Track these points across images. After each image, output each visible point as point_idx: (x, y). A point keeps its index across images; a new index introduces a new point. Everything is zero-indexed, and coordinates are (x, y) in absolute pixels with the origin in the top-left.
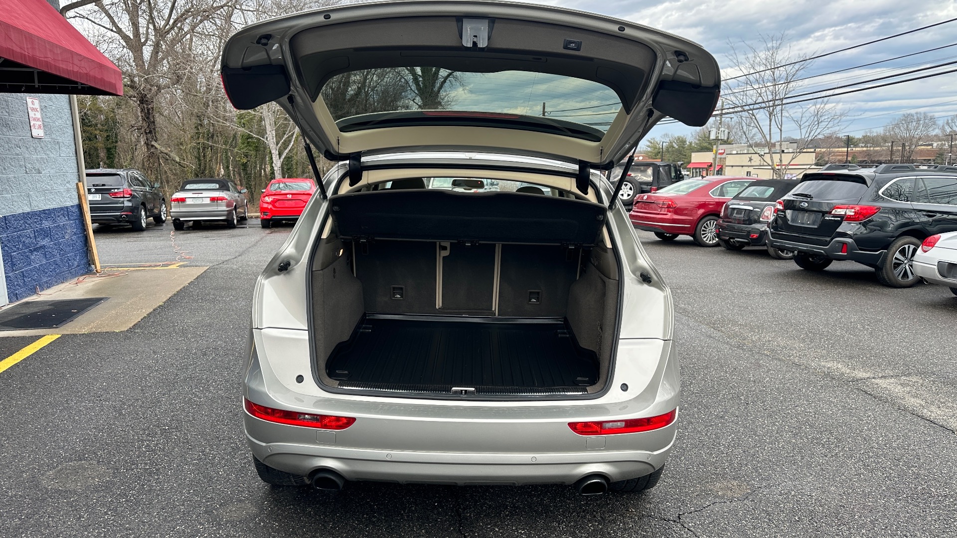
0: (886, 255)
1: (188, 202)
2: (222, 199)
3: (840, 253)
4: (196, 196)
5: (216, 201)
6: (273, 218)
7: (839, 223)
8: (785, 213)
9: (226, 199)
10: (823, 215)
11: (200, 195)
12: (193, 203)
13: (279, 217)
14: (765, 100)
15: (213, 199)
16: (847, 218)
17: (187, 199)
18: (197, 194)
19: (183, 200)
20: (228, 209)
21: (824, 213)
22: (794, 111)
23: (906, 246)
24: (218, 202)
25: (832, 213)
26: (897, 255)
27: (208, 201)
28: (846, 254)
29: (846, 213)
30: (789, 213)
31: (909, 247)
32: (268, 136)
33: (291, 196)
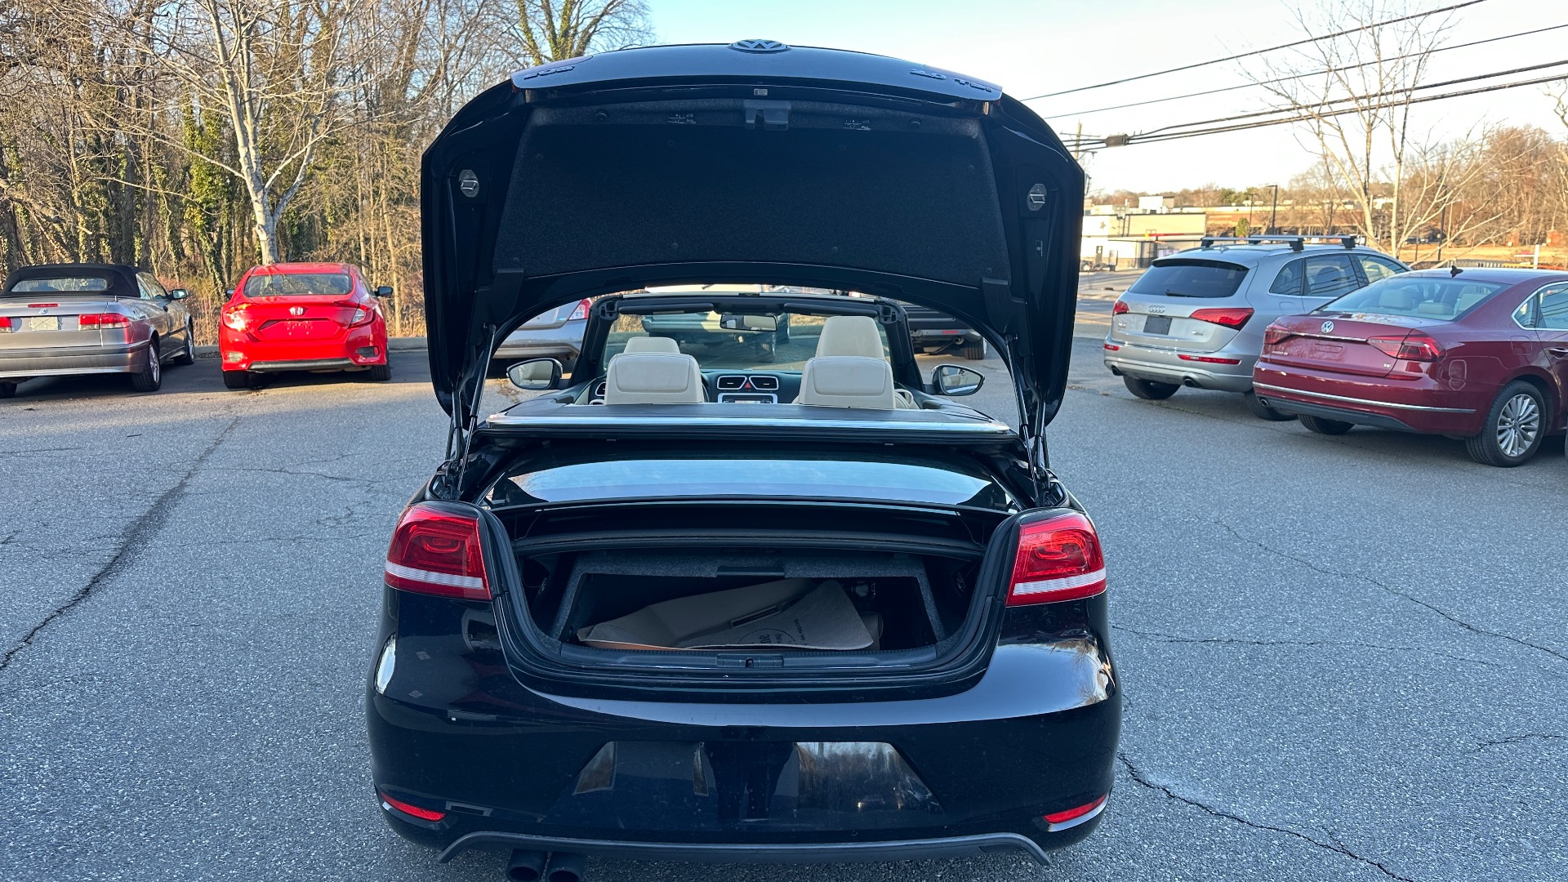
5: (96, 326)
6: (254, 366)
9: (125, 320)
12: (31, 331)
13: (270, 366)
15: (88, 320)
17: (11, 320)
19: (3, 323)
20: (133, 345)
24: (105, 326)
27: (74, 325)
32: (241, 160)
33: (300, 311)
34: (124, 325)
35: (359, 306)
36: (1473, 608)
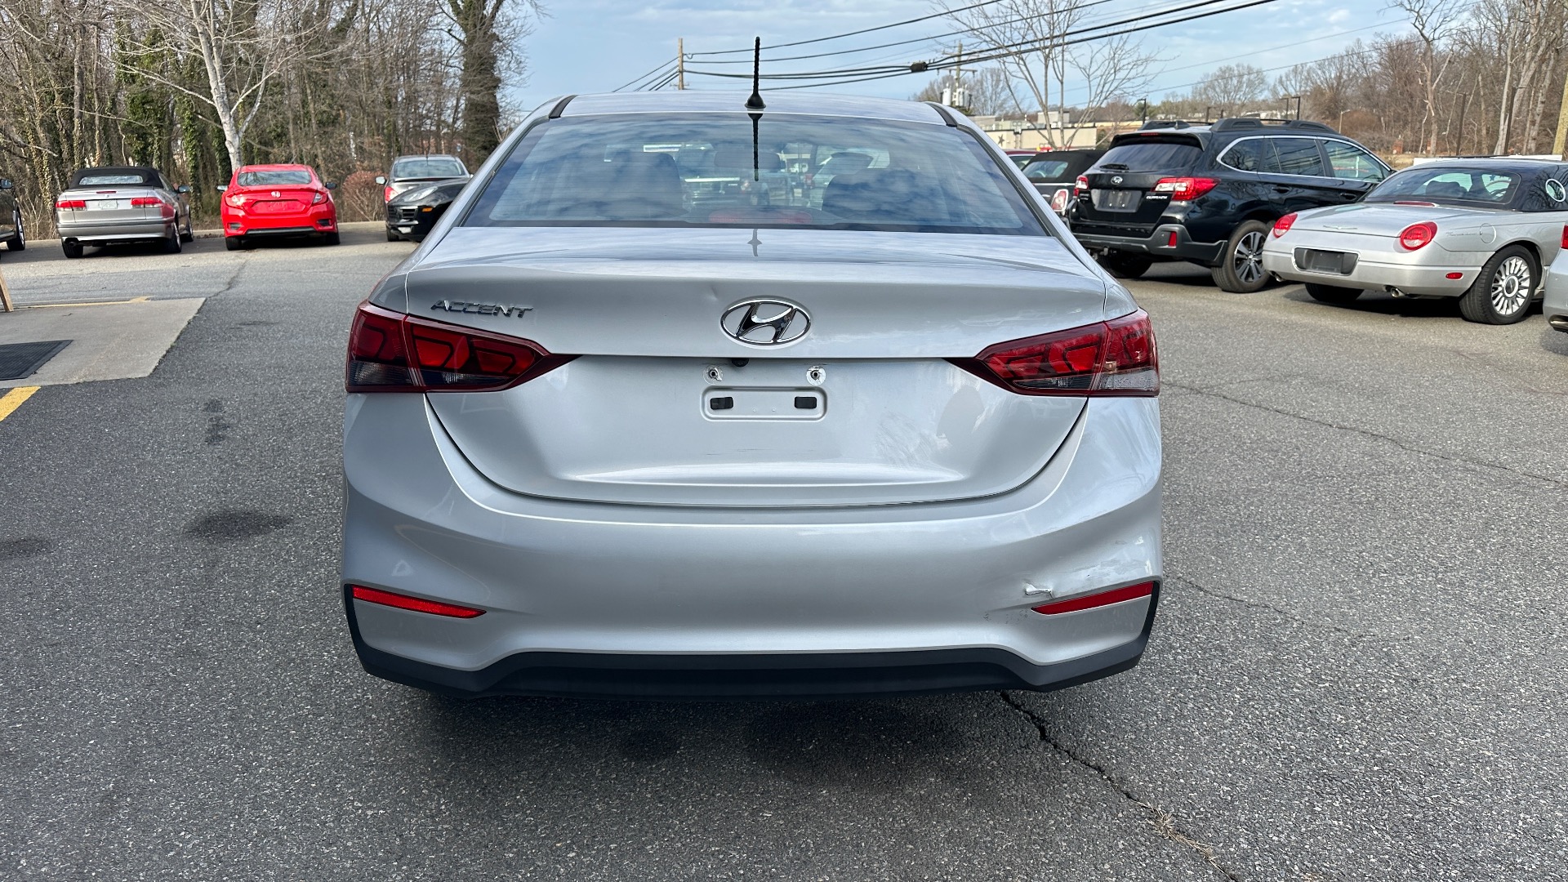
0: (1227, 246)
1: (92, 207)
2: (154, 201)
3: (1167, 247)
4: (105, 196)
5: (142, 206)
6: (250, 232)
7: (1164, 205)
8: (1090, 193)
9: (160, 202)
10: (1144, 195)
11: (112, 196)
12: (100, 209)
13: (260, 232)
14: (1040, 37)
15: (136, 202)
16: (1176, 196)
17: (86, 202)
18: (106, 195)
19: (80, 205)
20: (165, 219)
21: (1145, 190)
22: (1080, 53)
23: (1252, 234)
24: (147, 206)
25: (1156, 189)
26: (1240, 247)
27: (128, 206)
28: (1175, 247)
29: (1174, 188)
30: (1096, 195)
31: (1255, 234)
32: (212, 91)
33: (278, 195)
34: (160, 205)
35: (317, 191)
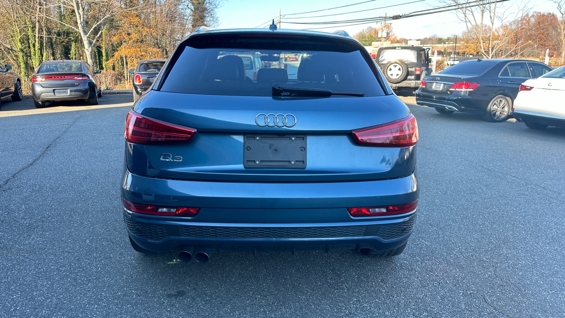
32: (78, 25)
36: (491, 165)
